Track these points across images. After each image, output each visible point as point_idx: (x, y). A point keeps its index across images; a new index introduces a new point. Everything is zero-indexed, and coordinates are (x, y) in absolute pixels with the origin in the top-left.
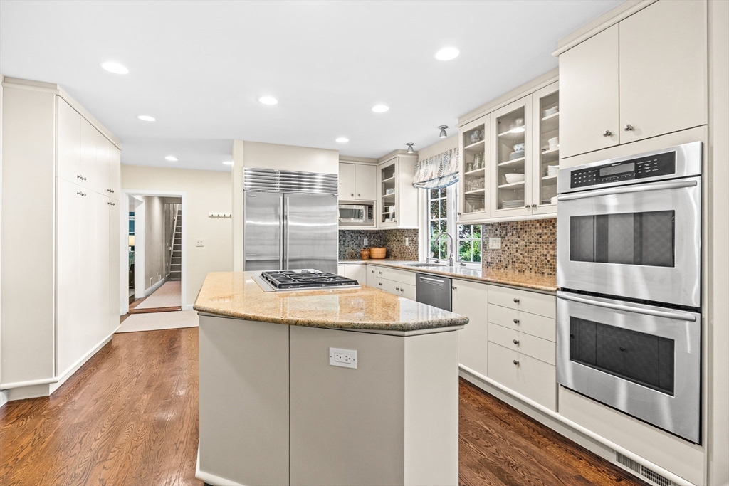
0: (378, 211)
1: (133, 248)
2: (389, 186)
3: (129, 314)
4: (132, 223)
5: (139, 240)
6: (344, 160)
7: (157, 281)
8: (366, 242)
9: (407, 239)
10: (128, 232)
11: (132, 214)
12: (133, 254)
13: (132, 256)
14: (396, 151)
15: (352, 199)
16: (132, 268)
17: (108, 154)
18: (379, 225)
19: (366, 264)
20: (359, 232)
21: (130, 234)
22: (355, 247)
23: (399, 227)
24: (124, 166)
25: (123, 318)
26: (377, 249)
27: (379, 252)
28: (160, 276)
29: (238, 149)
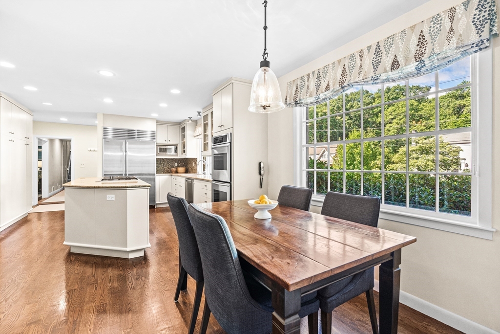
0: (180, 149)
1: (41, 169)
2: (184, 136)
3: (38, 205)
4: (40, 154)
5: (45, 164)
6: (159, 123)
7: (57, 189)
8: (176, 164)
9: (194, 163)
10: (37, 159)
11: (40, 147)
12: (41, 172)
13: (40, 173)
14: (185, 120)
15: (166, 143)
16: (40, 181)
17: (25, 117)
18: (180, 156)
19: (171, 175)
20: (172, 159)
21: (39, 160)
22: (170, 167)
23: (187, 157)
24: (34, 122)
25: (34, 207)
26: (180, 168)
27: (181, 169)
28: (60, 186)
29: (100, 117)
